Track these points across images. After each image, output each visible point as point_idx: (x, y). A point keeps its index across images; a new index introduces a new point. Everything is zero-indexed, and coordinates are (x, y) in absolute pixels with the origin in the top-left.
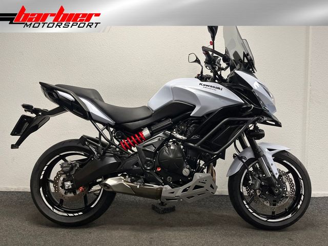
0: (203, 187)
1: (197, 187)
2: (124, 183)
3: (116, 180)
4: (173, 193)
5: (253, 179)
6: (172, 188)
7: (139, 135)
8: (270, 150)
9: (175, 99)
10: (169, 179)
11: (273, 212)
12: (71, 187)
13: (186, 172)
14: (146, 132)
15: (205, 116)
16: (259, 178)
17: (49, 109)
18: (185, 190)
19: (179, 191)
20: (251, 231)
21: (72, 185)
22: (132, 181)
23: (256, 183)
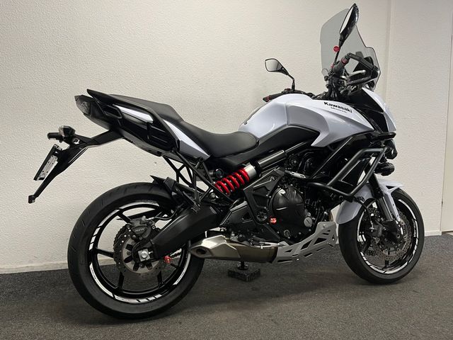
0: (325, 239)
1: (319, 240)
2: (228, 244)
3: (214, 240)
4: (290, 251)
5: (375, 223)
6: (290, 244)
7: (240, 174)
8: (389, 187)
9: (291, 123)
10: (286, 232)
11: (386, 261)
12: (149, 258)
13: (308, 221)
14: (250, 169)
15: (329, 147)
16: (381, 222)
17: (91, 136)
18: (305, 246)
19: (298, 248)
20: (369, 288)
21: (150, 255)
22: (240, 241)
23: (378, 228)
